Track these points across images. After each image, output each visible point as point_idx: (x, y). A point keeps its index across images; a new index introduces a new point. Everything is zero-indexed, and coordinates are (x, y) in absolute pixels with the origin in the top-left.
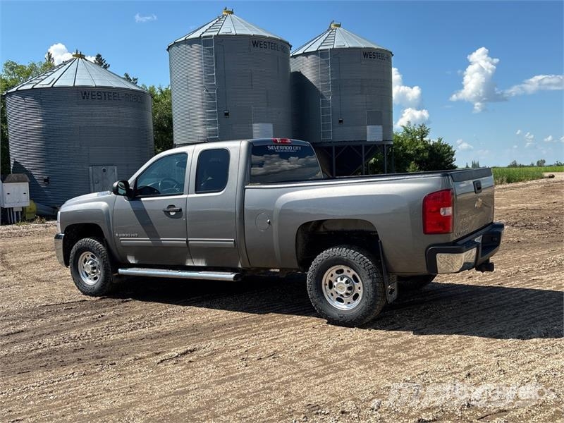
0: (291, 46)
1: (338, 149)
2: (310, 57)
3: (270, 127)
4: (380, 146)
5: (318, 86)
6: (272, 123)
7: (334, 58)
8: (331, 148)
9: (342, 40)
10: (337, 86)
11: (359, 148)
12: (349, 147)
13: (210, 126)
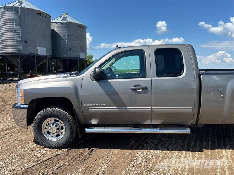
0: (51, 18)
1: (69, 60)
2: (58, 24)
3: (44, 49)
4: (84, 60)
5: (62, 35)
6: (45, 47)
7: (68, 26)
8: (67, 59)
9: (69, 19)
10: (69, 36)
11: (77, 60)
12: (73, 59)
13: (17, 46)
